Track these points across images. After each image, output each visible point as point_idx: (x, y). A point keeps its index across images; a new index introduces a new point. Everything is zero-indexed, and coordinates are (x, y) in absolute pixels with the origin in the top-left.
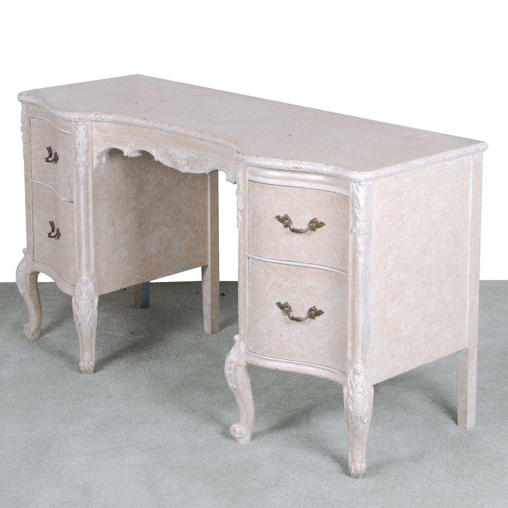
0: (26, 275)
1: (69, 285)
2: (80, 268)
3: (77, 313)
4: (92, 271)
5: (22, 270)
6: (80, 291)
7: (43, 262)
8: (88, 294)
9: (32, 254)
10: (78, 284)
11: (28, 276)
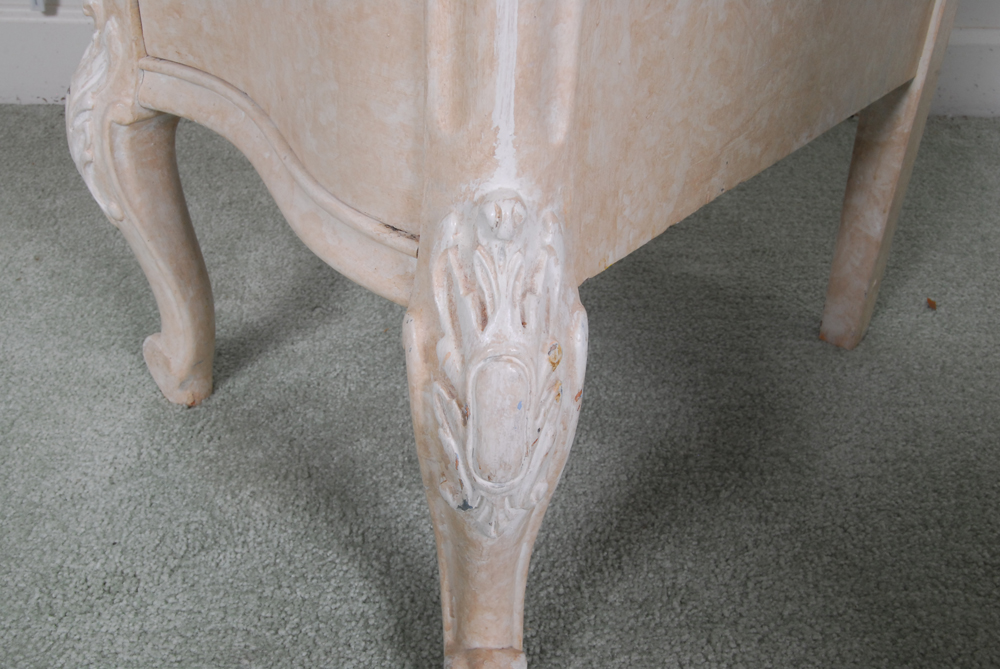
0: (112, 133)
1: (370, 227)
2: (462, 106)
3: (451, 443)
4: (560, 126)
5: (90, 102)
6: (471, 284)
7: (191, 59)
8: (531, 302)
9: (129, 20)
10: (452, 223)
11: (123, 136)
